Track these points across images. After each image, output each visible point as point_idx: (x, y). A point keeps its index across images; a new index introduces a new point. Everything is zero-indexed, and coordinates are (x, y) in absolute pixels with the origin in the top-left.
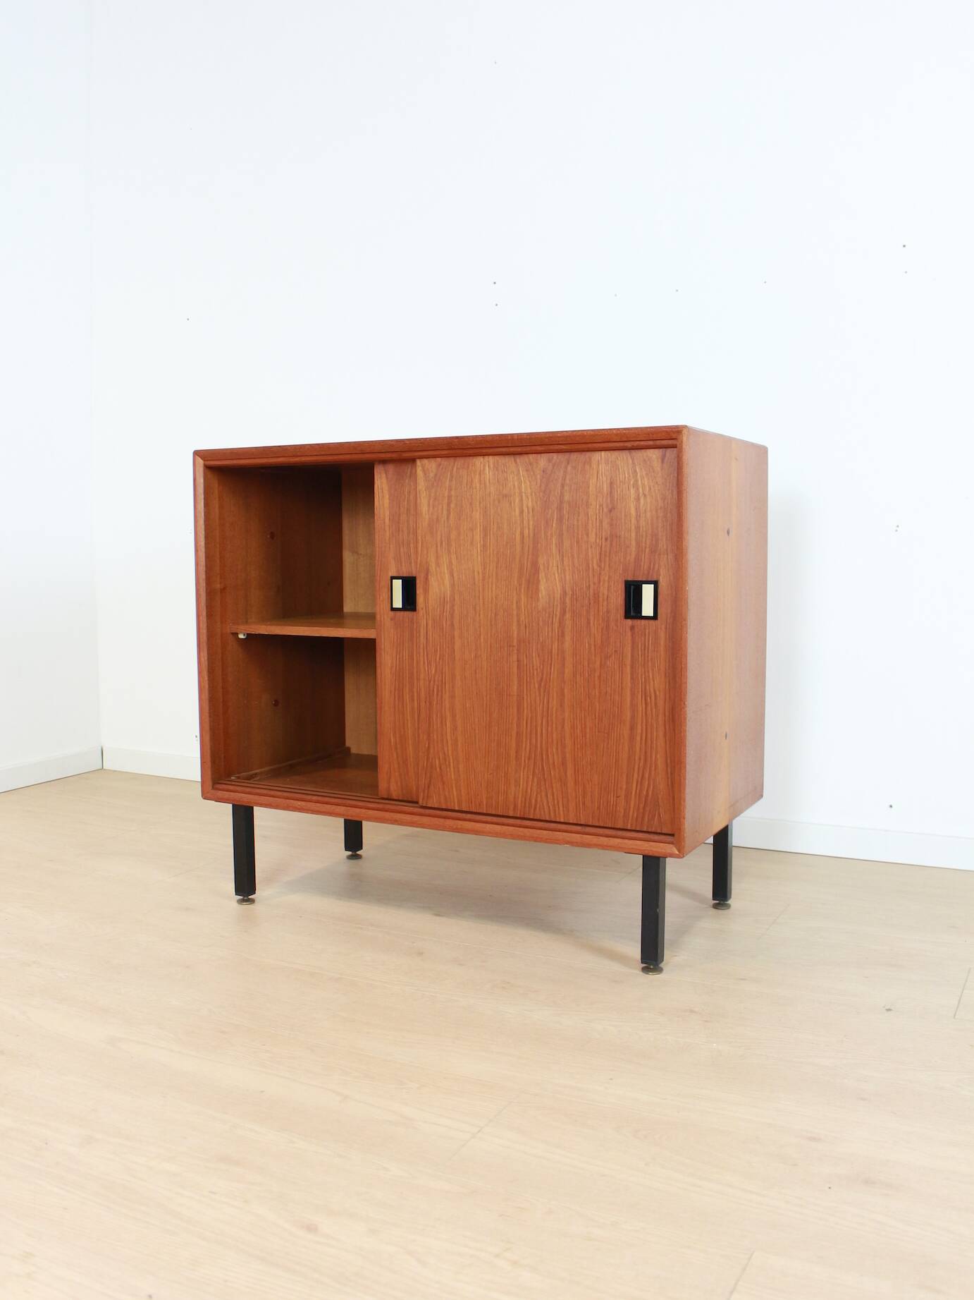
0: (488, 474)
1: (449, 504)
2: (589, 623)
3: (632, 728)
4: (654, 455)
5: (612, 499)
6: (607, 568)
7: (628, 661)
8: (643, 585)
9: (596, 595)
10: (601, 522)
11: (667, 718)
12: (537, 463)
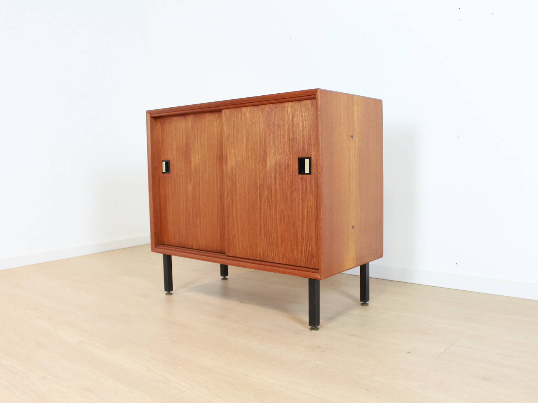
0: (248, 114)
1: (234, 128)
2: (285, 176)
3: (303, 222)
4: (309, 102)
5: (293, 122)
6: (292, 153)
7: (300, 193)
8: (305, 159)
9: (288, 165)
10: (289, 133)
11: (316, 217)
12: (265, 108)
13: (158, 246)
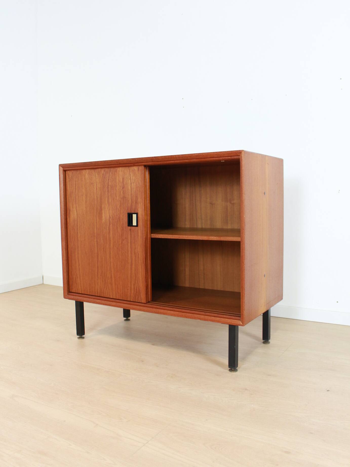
0: (87, 176)
1: (75, 187)
2: (117, 228)
3: (131, 265)
5: (123, 184)
6: (122, 209)
7: (129, 242)
8: (133, 215)
9: (119, 218)
10: (120, 192)
12: (101, 172)
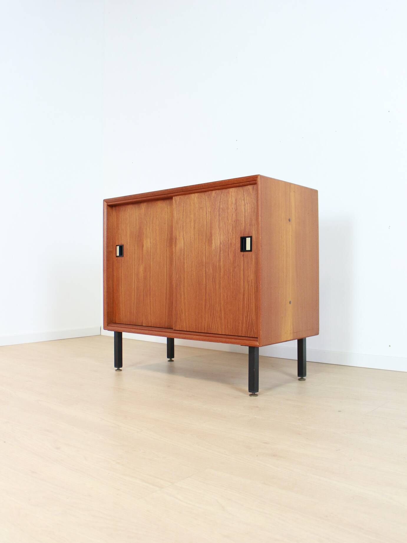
0: (196, 200)
1: (183, 213)
2: (229, 254)
3: (244, 295)
4: (250, 187)
5: (236, 206)
6: (235, 233)
7: (242, 269)
8: (247, 238)
9: (231, 244)
10: (233, 215)
11: (255, 290)
12: (211, 194)
13: (110, 325)
